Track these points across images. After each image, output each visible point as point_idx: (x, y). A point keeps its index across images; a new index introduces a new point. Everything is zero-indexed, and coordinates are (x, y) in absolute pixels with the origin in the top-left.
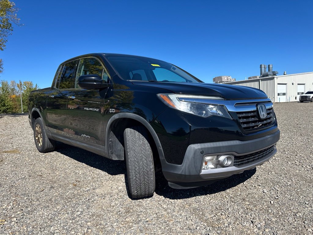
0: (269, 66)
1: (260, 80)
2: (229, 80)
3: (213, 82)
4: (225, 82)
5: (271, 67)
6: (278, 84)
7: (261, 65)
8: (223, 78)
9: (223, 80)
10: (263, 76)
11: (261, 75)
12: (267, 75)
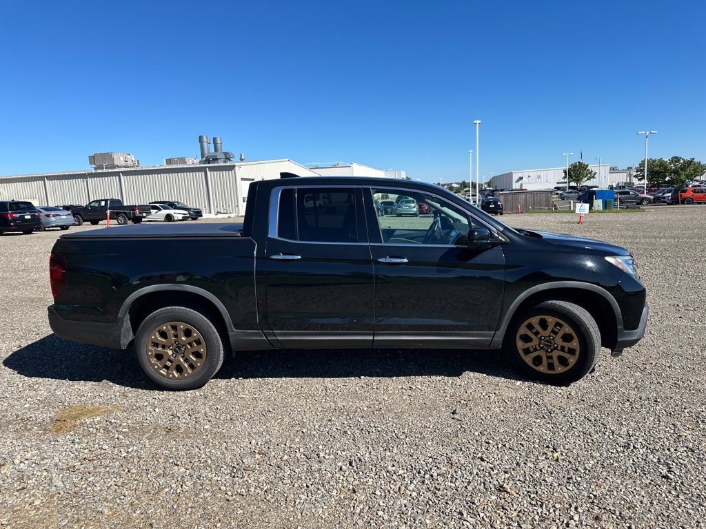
0: (215, 139)
1: (207, 169)
2: (129, 163)
3: (90, 164)
4: (121, 167)
5: (219, 142)
6: (243, 179)
7: (200, 137)
8: (115, 156)
9: (116, 163)
10: (208, 161)
11: (202, 158)
12: (215, 160)
